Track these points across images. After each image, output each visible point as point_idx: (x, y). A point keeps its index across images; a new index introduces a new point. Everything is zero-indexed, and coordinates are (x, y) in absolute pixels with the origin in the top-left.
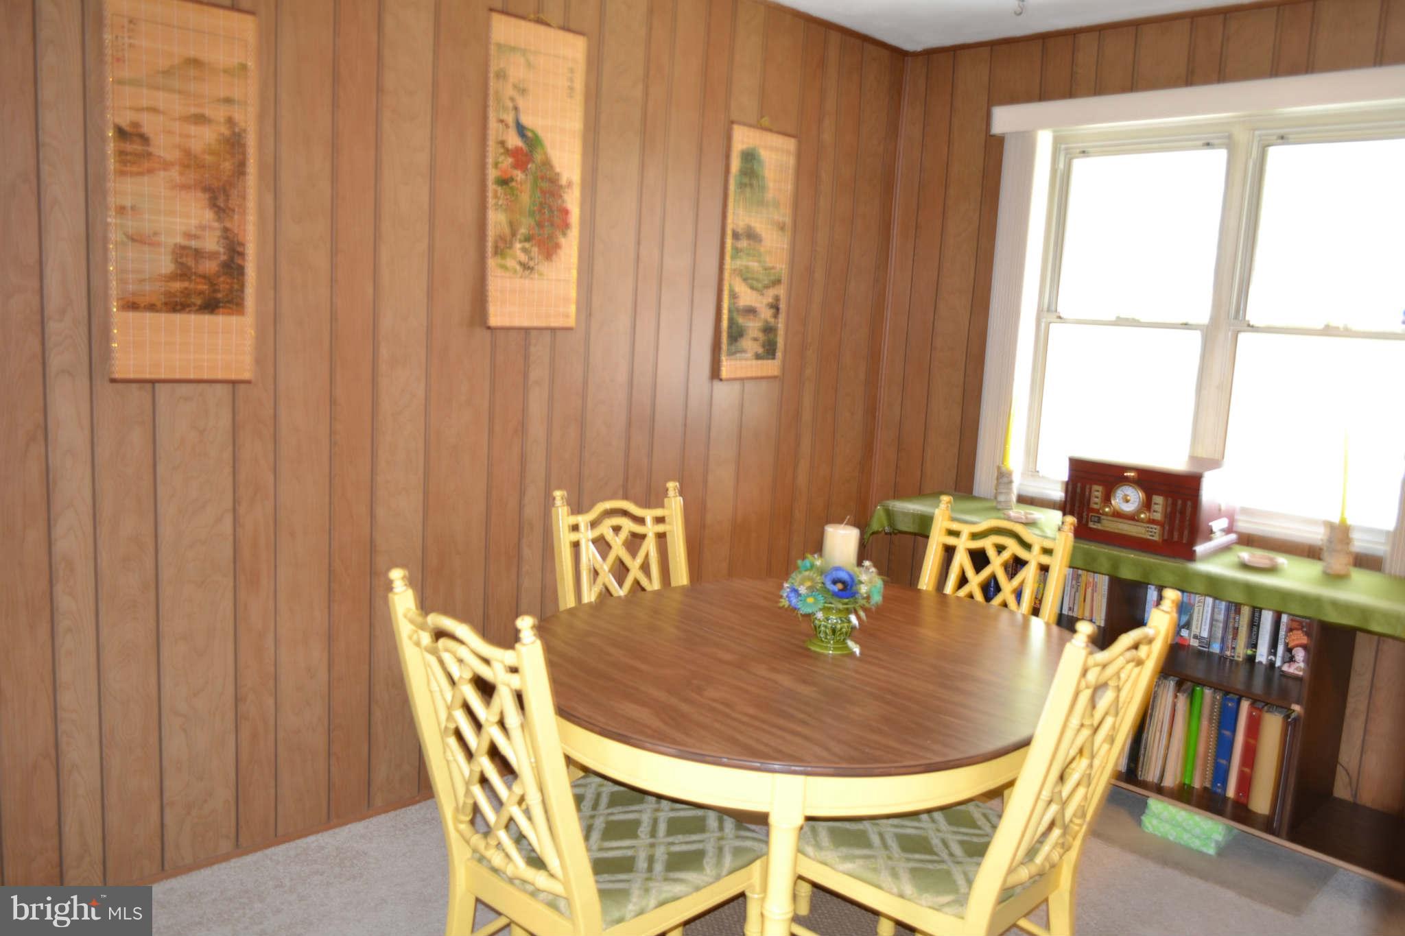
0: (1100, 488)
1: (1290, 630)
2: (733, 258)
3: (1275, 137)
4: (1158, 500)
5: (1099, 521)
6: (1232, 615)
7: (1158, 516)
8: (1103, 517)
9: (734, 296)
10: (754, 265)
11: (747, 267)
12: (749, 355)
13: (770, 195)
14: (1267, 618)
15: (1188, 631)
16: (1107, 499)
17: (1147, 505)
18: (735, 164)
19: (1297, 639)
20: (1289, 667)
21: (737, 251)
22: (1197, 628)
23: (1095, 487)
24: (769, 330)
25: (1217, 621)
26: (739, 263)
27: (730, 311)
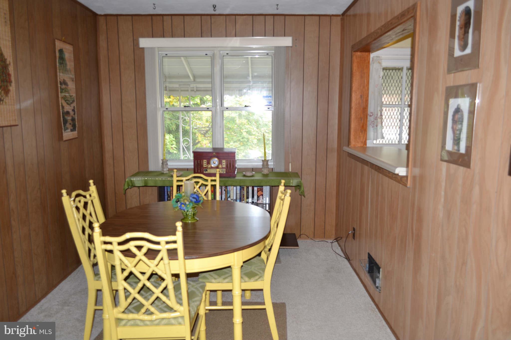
0: (206, 161)
1: (258, 191)
2: (61, 93)
3: (226, 54)
4: (224, 161)
5: (207, 170)
6: (242, 191)
7: (224, 166)
8: (208, 169)
9: (63, 107)
10: (67, 95)
11: (65, 96)
12: (69, 130)
13: (68, 67)
14: (250, 189)
15: (230, 198)
16: (208, 163)
17: (220, 163)
18: (57, 54)
19: (260, 193)
20: (259, 201)
21: (62, 89)
22: (232, 197)
23: (204, 161)
24: (73, 120)
25: (238, 194)
26: (63, 94)
27: (63, 114)
